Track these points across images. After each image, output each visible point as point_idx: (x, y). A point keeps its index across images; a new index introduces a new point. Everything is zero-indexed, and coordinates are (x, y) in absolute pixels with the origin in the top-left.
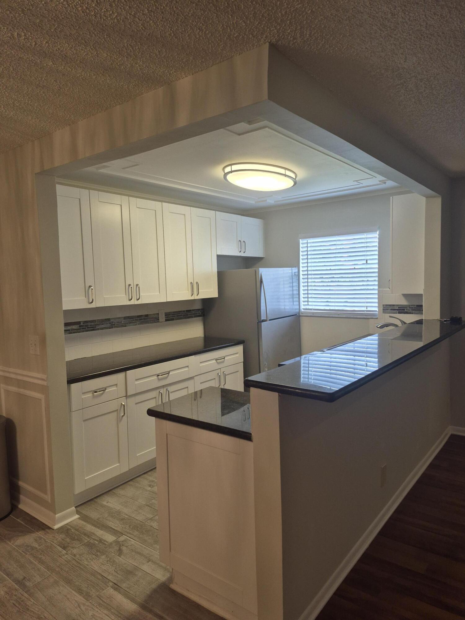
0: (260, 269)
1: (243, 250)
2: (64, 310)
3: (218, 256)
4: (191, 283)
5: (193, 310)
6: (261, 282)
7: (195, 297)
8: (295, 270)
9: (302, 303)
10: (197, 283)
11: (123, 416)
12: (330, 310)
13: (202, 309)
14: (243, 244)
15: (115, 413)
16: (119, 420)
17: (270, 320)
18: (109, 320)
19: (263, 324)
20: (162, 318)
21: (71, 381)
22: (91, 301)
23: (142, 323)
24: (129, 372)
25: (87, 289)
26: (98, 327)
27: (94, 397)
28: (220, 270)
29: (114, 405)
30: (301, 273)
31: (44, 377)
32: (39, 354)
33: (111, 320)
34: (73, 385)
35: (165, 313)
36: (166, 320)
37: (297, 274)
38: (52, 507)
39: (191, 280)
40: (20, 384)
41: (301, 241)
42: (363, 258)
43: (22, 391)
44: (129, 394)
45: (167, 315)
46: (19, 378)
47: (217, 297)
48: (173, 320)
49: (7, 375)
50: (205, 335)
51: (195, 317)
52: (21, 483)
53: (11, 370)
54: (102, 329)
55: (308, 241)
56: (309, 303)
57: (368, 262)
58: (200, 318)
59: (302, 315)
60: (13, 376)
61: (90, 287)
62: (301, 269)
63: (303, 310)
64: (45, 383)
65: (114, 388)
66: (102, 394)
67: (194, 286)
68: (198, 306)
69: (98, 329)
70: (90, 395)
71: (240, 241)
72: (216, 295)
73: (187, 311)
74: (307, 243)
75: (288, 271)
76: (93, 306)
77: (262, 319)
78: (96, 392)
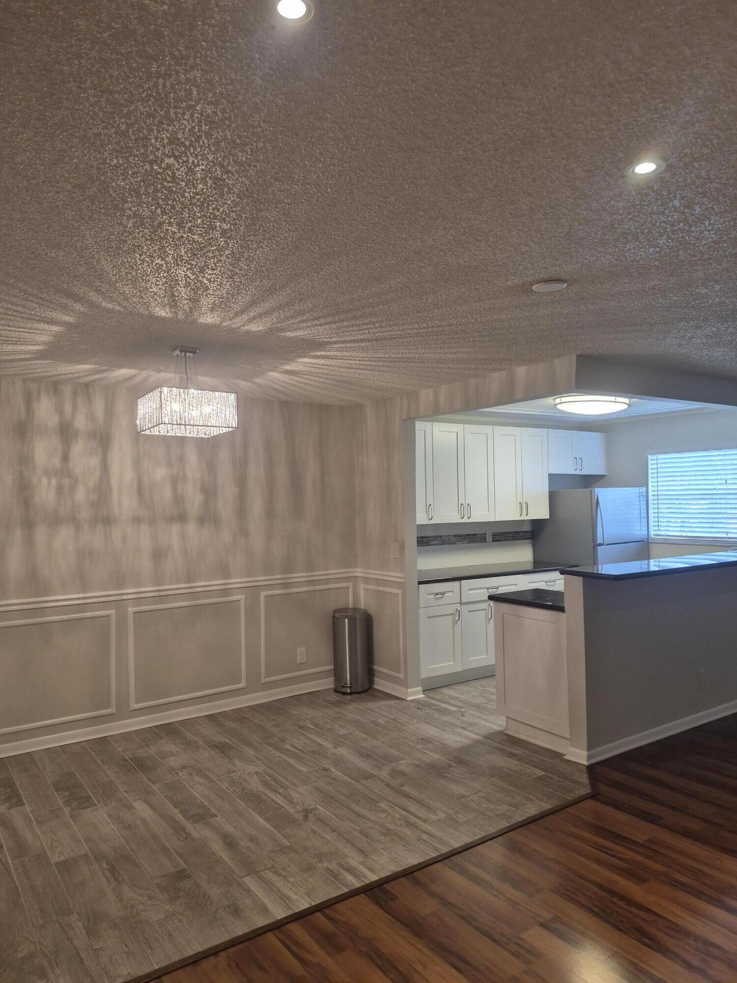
0: (596, 489)
1: (579, 467)
2: (417, 525)
3: (550, 475)
4: (520, 503)
5: (521, 532)
6: (598, 503)
7: (524, 518)
8: (643, 489)
9: (651, 528)
10: (526, 503)
11: (458, 620)
12: (686, 536)
13: (531, 531)
14: (579, 461)
15: (451, 616)
16: (455, 623)
17: (607, 545)
18: (441, 536)
19: (599, 548)
20: (489, 538)
21: (420, 583)
22: (430, 518)
23: (469, 542)
24: (463, 582)
25: (428, 506)
26: (432, 543)
27: (436, 599)
28: (552, 490)
29: (450, 609)
30: (651, 493)
31: (403, 575)
32: (398, 557)
33: (443, 537)
34: (420, 585)
35: (493, 533)
36: (494, 541)
37: (644, 494)
38: (404, 683)
39: (520, 500)
40: (378, 582)
41: (650, 457)
42: (722, 477)
43: (381, 588)
44: (463, 601)
45: (494, 535)
46: (379, 577)
47: (548, 518)
48: (500, 541)
49: (368, 576)
50: (534, 560)
51: (524, 539)
52: (376, 667)
53: (372, 571)
54: (434, 545)
55: (659, 457)
56: (660, 528)
57: (728, 482)
58: (530, 541)
59: (651, 541)
60: (372, 576)
61: (430, 505)
62: (650, 489)
63: (653, 536)
64: (403, 580)
65: (451, 594)
66: (442, 597)
67: (523, 506)
68: (527, 528)
69: (431, 545)
70: (433, 596)
71: (576, 458)
72: (546, 516)
73: (515, 532)
74: (657, 460)
75: (633, 492)
76: (432, 522)
77: (598, 543)
78: (437, 595)
